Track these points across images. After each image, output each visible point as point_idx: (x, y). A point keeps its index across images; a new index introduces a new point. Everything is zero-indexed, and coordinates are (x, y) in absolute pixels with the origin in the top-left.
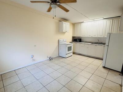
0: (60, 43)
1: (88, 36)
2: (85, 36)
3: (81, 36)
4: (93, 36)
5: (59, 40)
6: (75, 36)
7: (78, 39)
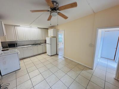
2: (24, 40)
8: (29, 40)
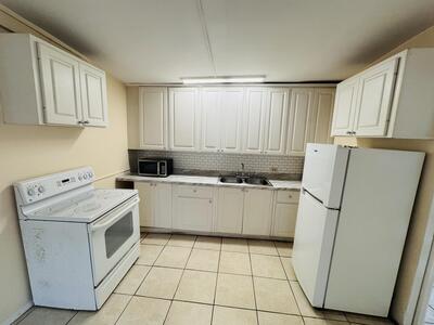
0: (27, 211)
1: (205, 149)
2: (193, 149)
3: (173, 148)
4: (226, 150)
5: (13, 191)
6: (143, 146)
7: (162, 164)
8: (215, 150)
